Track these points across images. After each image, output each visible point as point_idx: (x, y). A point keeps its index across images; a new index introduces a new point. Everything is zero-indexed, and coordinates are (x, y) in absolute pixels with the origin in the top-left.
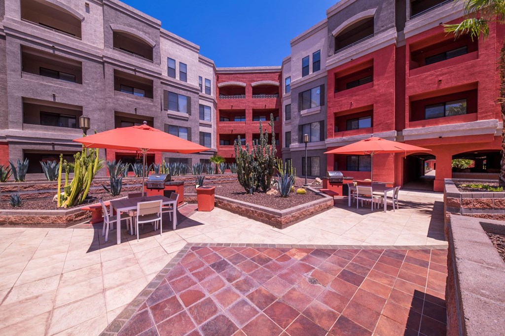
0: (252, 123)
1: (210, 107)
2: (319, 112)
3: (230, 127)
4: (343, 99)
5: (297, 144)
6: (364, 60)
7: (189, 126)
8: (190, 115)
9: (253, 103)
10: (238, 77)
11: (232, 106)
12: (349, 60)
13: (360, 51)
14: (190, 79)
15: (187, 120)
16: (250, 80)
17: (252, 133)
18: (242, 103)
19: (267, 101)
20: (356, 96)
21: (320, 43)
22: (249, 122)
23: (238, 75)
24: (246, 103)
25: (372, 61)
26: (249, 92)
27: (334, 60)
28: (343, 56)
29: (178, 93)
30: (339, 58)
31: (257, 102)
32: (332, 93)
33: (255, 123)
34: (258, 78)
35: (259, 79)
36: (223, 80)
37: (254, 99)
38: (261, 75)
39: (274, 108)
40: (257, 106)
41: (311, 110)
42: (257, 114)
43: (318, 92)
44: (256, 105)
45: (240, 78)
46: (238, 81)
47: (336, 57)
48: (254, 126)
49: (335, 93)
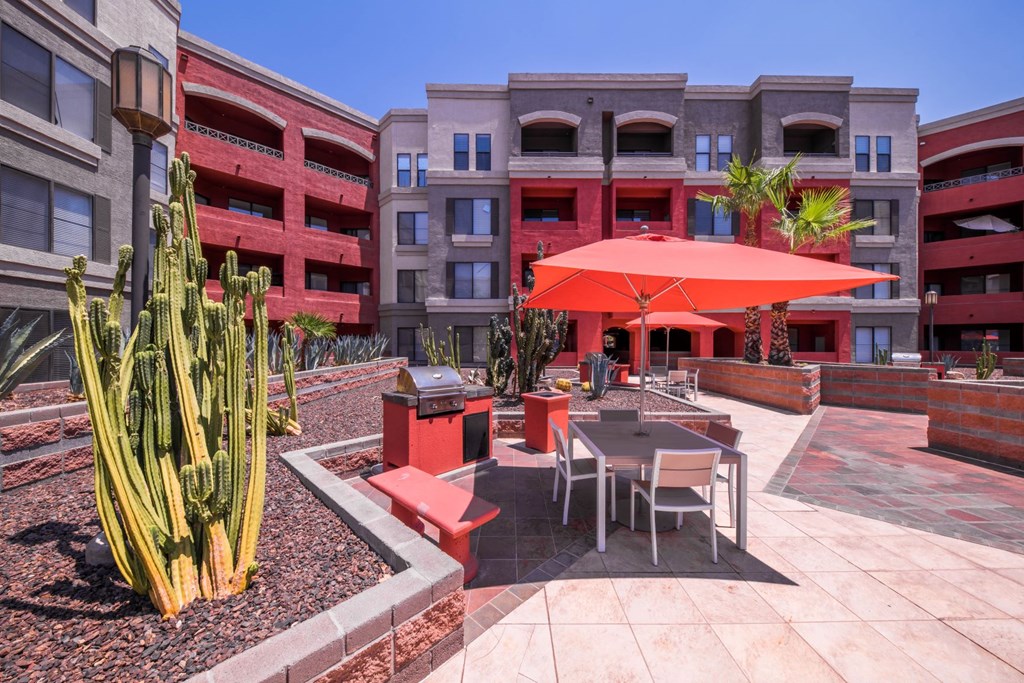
0: (305, 232)
1: (166, 148)
2: (490, 245)
3: (232, 226)
4: (535, 234)
5: (443, 299)
6: (567, 186)
7: (102, 194)
8: (107, 152)
9: (308, 180)
10: (259, 93)
11: (238, 167)
12: (545, 176)
13: (562, 169)
14: (108, 22)
15: (94, 169)
16: (300, 117)
17: (304, 256)
18: (273, 169)
19: (344, 185)
20: (554, 235)
21: (490, 123)
22: (293, 226)
23: (258, 87)
24: (285, 173)
25: (574, 191)
26: (294, 149)
27: (522, 166)
28: (536, 165)
29: (54, 49)
30: (530, 166)
31: (319, 181)
32: (517, 220)
33: (311, 233)
34: (320, 121)
35: (324, 126)
36: (206, 77)
37: (309, 170)
38: (329, 117)
39: (363, 208)
40: (318, 190)
41: (473, 238)
42: (318, 211)
43: (487, 208)
44: (315, 186)
45: (268, 99)
46: (259, 103)
47: (526, 163)
48: (308, 241)
49: (523, 220)
